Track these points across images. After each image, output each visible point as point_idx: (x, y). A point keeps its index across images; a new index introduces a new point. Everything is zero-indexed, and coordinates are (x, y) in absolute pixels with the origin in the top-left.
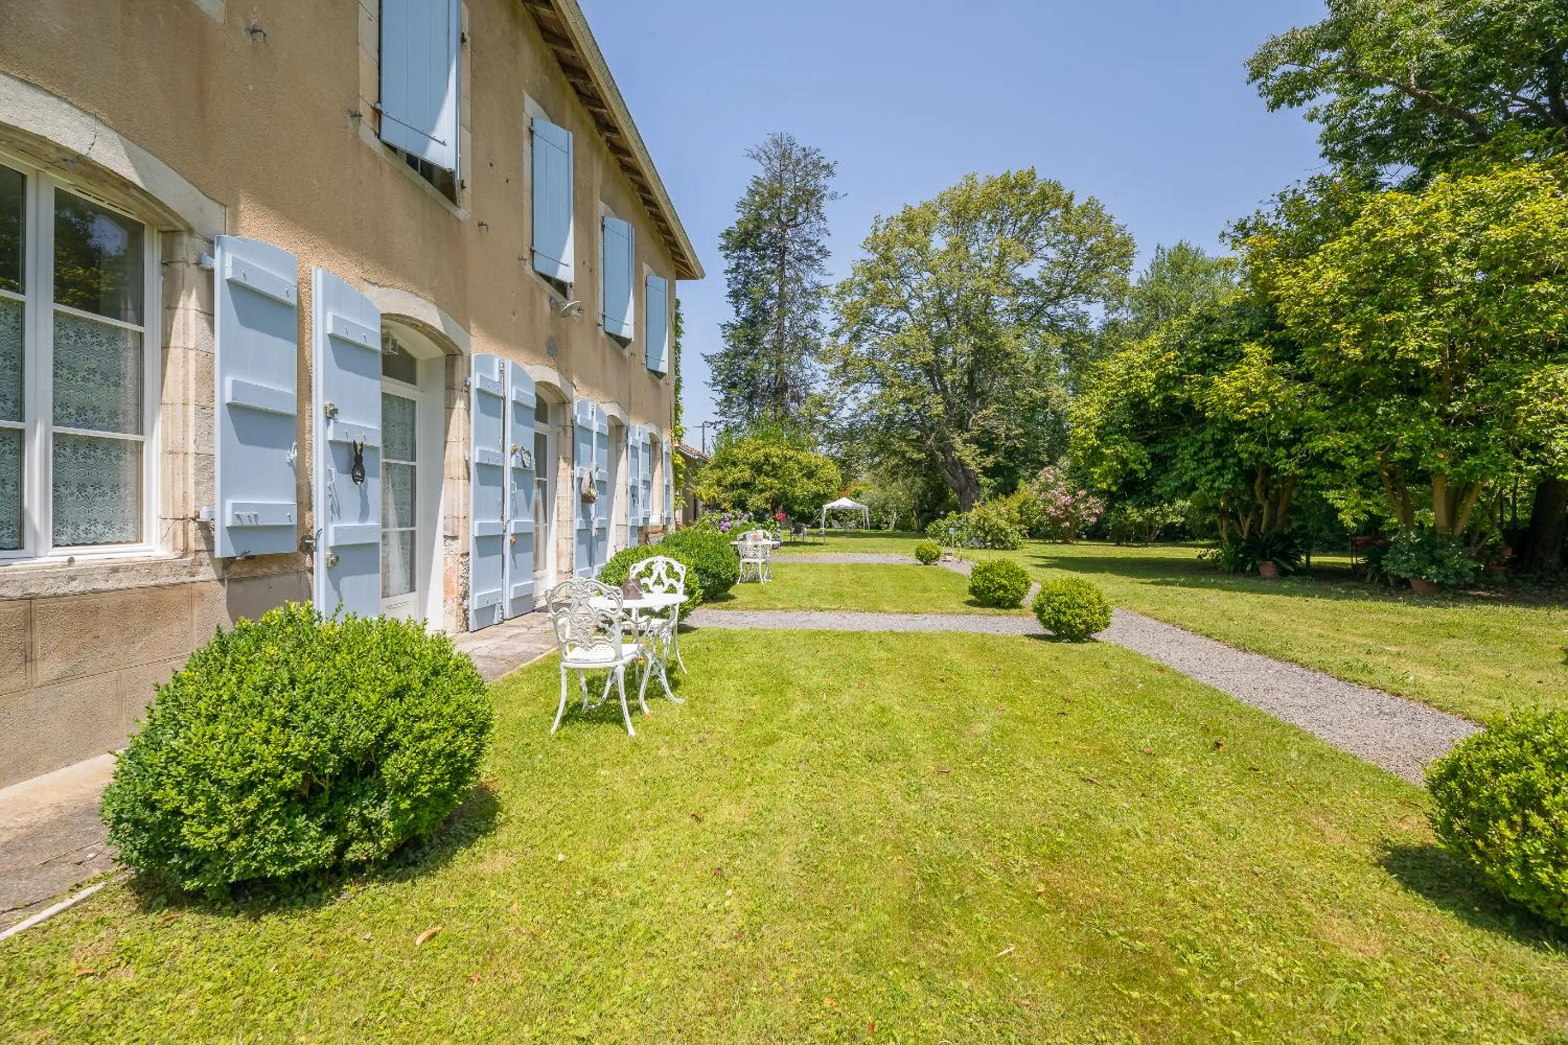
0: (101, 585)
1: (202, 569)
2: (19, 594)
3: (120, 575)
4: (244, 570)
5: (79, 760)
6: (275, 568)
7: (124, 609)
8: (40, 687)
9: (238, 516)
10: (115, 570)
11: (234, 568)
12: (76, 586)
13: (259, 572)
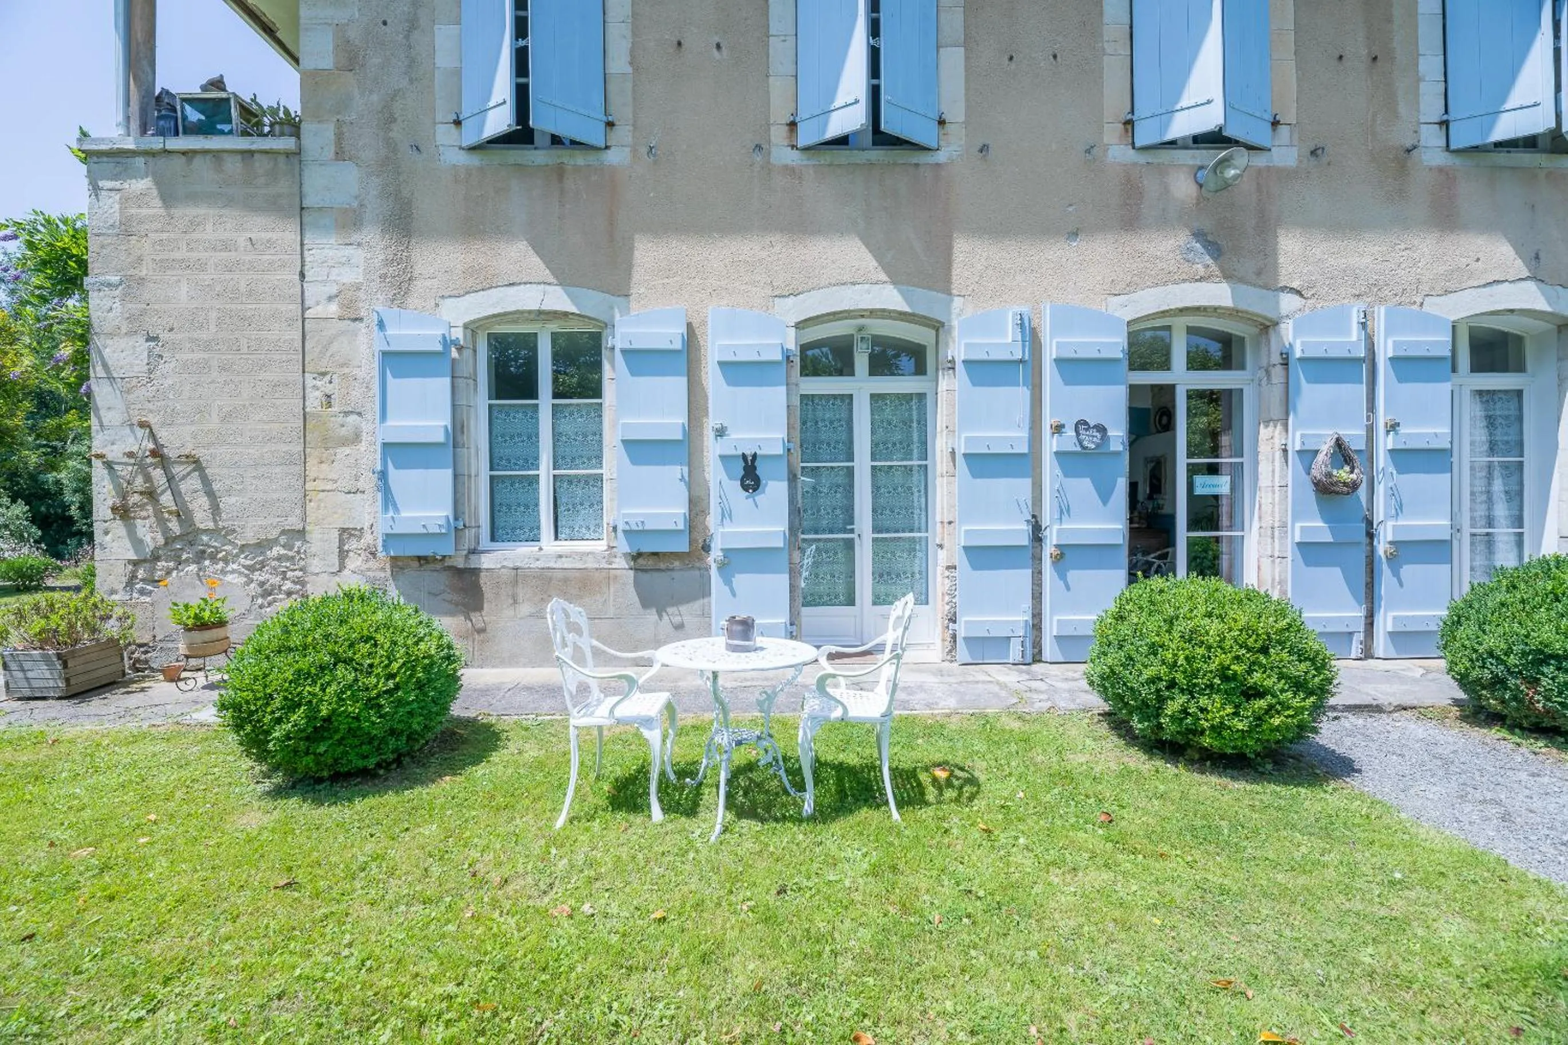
0: (552, 565)
1: (617, 560)
2: (511, 566)
3: (564, 559)
4: (650, 563)
5: (539, 666)
6: (677, 564)
7: (566, 580)
8: (521, 618)
9: (627, 523)
10: (560, 556)
11: (641, 561)
12: (539, 564)
13: (662, 566)
